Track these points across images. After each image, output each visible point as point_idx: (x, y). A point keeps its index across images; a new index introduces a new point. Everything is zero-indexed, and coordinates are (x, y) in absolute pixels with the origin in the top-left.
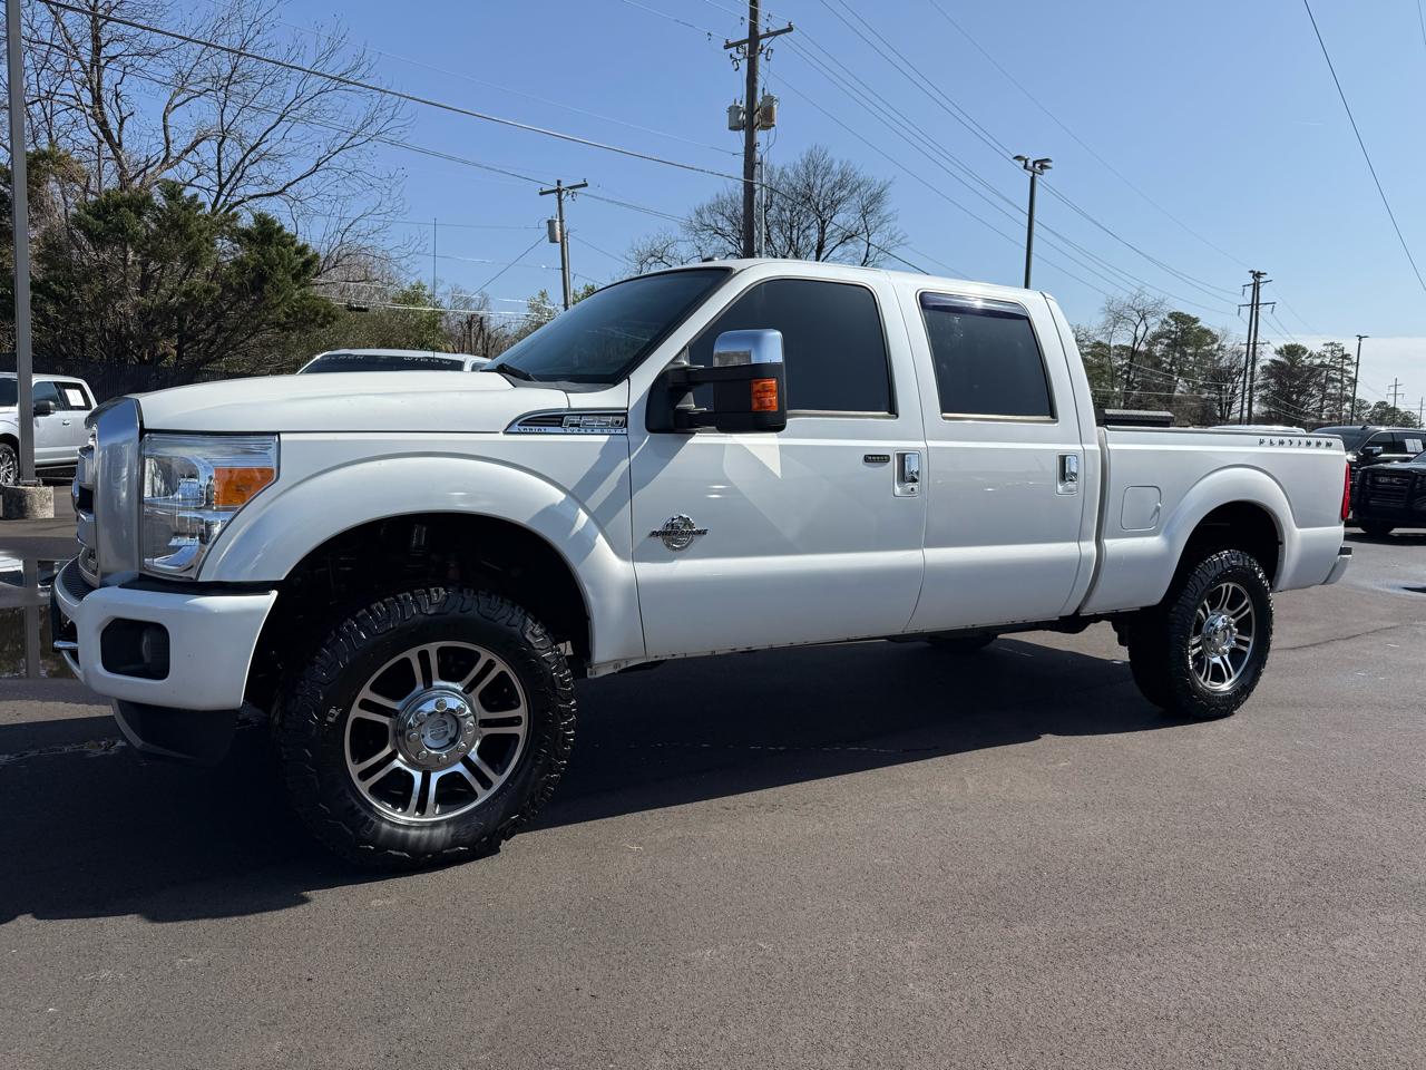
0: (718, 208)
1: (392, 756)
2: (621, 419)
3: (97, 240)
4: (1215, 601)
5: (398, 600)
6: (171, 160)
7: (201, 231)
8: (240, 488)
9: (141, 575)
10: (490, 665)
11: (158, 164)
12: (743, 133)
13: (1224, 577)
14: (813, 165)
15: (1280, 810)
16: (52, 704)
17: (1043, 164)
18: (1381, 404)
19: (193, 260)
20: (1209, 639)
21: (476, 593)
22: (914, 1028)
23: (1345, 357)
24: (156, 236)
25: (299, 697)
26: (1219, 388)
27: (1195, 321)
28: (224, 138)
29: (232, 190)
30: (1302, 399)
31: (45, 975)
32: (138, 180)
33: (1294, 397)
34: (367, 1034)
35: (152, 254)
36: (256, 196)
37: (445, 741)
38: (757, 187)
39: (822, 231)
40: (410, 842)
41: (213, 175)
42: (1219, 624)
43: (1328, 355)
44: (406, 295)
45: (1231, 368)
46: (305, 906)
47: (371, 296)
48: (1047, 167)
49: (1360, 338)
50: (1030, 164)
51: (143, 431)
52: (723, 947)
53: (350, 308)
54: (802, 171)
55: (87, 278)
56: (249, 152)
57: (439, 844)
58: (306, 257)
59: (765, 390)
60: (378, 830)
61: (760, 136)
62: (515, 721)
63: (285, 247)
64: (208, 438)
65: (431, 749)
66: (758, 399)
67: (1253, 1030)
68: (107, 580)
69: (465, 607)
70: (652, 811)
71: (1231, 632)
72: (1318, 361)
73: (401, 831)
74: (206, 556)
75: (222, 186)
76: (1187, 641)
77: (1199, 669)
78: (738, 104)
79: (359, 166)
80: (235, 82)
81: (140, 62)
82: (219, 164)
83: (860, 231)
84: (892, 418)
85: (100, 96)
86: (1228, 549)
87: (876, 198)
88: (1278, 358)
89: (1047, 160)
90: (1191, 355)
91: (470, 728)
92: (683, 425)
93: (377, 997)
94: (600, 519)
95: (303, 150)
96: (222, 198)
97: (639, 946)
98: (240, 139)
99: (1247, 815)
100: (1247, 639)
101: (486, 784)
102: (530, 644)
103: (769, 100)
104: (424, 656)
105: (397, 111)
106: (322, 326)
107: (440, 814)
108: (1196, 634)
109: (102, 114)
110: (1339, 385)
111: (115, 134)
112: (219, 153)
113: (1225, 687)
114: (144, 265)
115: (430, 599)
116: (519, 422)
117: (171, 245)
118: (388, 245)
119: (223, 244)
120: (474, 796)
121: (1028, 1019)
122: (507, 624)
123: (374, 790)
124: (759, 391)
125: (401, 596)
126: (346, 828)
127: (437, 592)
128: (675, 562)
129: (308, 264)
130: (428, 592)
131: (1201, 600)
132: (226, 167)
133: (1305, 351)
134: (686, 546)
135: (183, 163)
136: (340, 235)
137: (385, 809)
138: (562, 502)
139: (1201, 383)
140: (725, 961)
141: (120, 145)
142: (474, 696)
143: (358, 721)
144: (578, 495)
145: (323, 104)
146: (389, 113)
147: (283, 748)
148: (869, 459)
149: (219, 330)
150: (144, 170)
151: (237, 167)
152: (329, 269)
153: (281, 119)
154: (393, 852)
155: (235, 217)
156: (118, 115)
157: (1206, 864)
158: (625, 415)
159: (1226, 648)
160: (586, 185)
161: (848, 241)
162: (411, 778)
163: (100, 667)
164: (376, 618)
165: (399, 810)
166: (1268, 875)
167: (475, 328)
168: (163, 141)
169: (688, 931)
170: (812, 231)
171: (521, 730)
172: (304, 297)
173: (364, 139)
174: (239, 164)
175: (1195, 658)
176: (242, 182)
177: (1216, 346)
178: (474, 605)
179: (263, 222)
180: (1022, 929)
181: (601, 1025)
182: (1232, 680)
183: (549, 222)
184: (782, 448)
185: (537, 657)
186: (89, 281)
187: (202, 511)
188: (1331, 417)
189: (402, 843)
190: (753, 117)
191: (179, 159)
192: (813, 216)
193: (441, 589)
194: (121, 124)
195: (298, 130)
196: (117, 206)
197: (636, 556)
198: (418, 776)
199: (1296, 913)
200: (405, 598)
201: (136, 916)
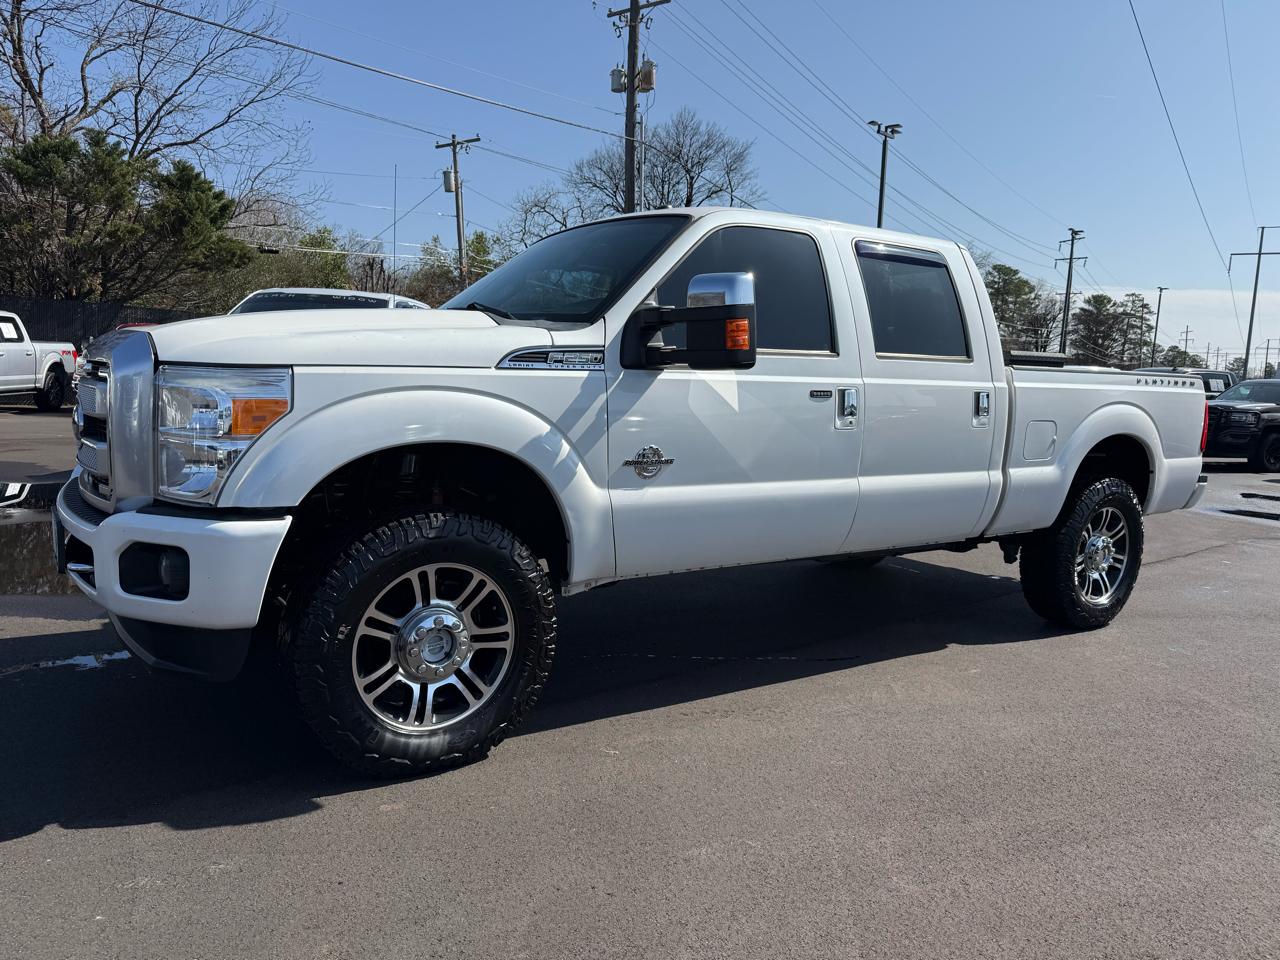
0: (595, 163)
1: (393, 671)
2: (599, 356)
3: (26, 182)
4: (1096, 523)
5: (401, 524)
6: (89, 110)
7: (123, 176)
8: (258, 417)
9: (156, 500)
10: (482, 585)
11: (77, 113)
12: (624, 95)
13: (1105, 503)
14: (682, 126)
15: (1174, 711)
16: (32, 620)
17: (894, 129)
18: (1174, 348)
19: (116, 203)
20: (1091, 558)
21: (470, 518)
22: (908, 919)
23: (1145, 306)
24: (81, 180)
25: (311, 616)
26: (1036, 332)
27: (1016, 272)
28: (141, 89)
29: (148, 139)
30: (1106, 343)
31: (85, 884)
32: (59, 127)
33: (1100, 341)
34: (408, 936)
35: (75, 198)
36: (171, 145)
37: (442, 655)
38: (637, 145)
39: (691, 186)
40: (411, 750)
41: (131, 125)
42: (1100, 544)
43: (1130, 304)
44: (313, 238)
45: (1046, 315)
46: (319, 811)
47: (280, 239)
48: (898, 132)
49: (1161, 289)
50: (883, 129)
51: (158, 363)
52: (715, 845)
53: (262, 250)
54: (673, 131)
55: (15, 219)
56: (164, 104)
57: (437, 752)
58: (223, 202)
59: (738, 329)
60: (382, 740)
61: (640, 98)
62: (503, 637)
63: (203, 192)
64: (220, 370)
65: (430, 663)
66: (731, 337)
67: (1206, 914)
68: (122, 505)
69: (462, 531)
70: (618, 717)
71: (1110, 551)
72: (1121, 310)
73: (403, 740)
74: (226, 483)
75: (139, 135)
76: (1074, 559)
77: (1082, 585)
78: (620, 68)
79: (268, 119)
80: (150, 38)
81: (60, 16)
82: (136, 113)
83: (724, 188)
84: (833, 356)
85: (20, 48)
86: (1109, 477)
87: (739, 157)
88: (1086, 307)
89: (898, 126)
90: (1011, 303)
91: (464, 643)
92: (654, 362)
93: (408, 900)
94: (580, 449)
95: (215, 102)
96: (139, 147)
97: (639, 846)
98: (155, 93)
99: (1146, 717)
100: (1121, 557)
101: (477, 694)
102: (519, 565)
103: (649, 65)
104: (423, 577)
105: (304, 68)
106: (237, 266)
107: (437, 723)
108: (1080, 554)
109: (23, 63)
110: (1139, 331)
111: (36, 84)
112: (136, 103)
113: (1104, 600)
114: (71, 207)
115: (430, 524)
116: (510, 357)
117: (95, 188)
118: (295, 192)
119: (144, 188)
120: (466, 706)
121: (1007, 908)
122: (498, 547)
123: (377, 702)
124: (733, 331)
125: (404, 521)
126: (353, 738)
127: (436, 516)
128: (645, 489)
129: (224, 208)
130: (428, 517)
131: (1086, 524)
132: (143, 116)
133: (1109, 301)
134: (655, 475)
135: (100, 113)
136: (250, 183)
137: (386, 719)
138: (547, 434)
139: (1019, 328)
140: (721, 858)
141: (40, 94)
142: (466, 613)
143: (364, 638)
144: (561, 427)
145: (233, 60)
146: (296, 69)
147: (296, 664)
148: (813, 394)
149: (141, 268)
150: (63, 118)
151: (154, 117)
152: (239, 214)
153: (194, 73)
154: (397, 760)
155: (155, 163)
156: (38, 66)
157: (1123, 761)
158: (602, 352)
159: (1105, 565)
160: (478, 140)
161: (714, 195)
162: (411, 690)
163: (118, 589)
164: (382, 541)
165: (401, 720)
166: (1179, 771)
167: (377, 268)
168: (82, 91)
169: (680, 831)
170: (681, 186)
171: (508, 645)
172: (221, 239)
173: (274, 93)
174: (156, 114)
175: (1080, 574)
176: (157, 132)
177: (1033, 296)
178: (469, 529)
179: (183, 169)
180: (979, 824)
181: (624, 922)
182: (1109, 594)
183: (445, 173)
184: (740, 384)
185: (524, 577)
186: (18, 222)
187: (220, 440)
188: (1131, 359)
189: (404, 751)
190: (634, 80)
191: (97, 108)
192: (683, 172)
193: (440, 515)
194: (41, 74)
195: (211, 84)
196: (46, 152)
197: (611, 484)
198: (416, 688)
199: (1213, 805)
200: (408, 522)
201: (159, 824)
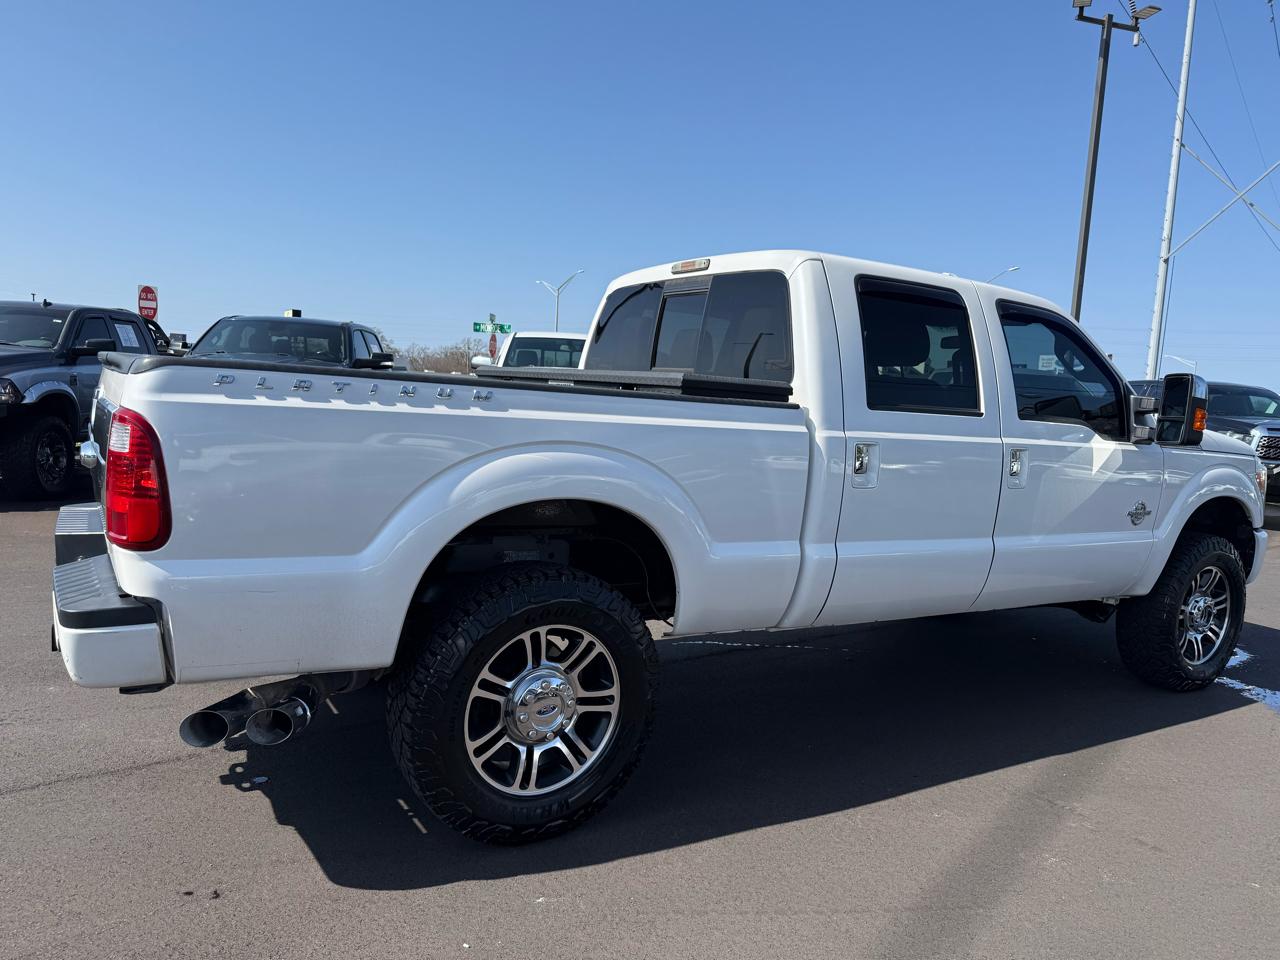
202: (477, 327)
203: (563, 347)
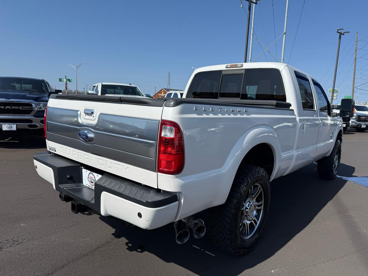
202: (60, 80)
203: (118, 88)
